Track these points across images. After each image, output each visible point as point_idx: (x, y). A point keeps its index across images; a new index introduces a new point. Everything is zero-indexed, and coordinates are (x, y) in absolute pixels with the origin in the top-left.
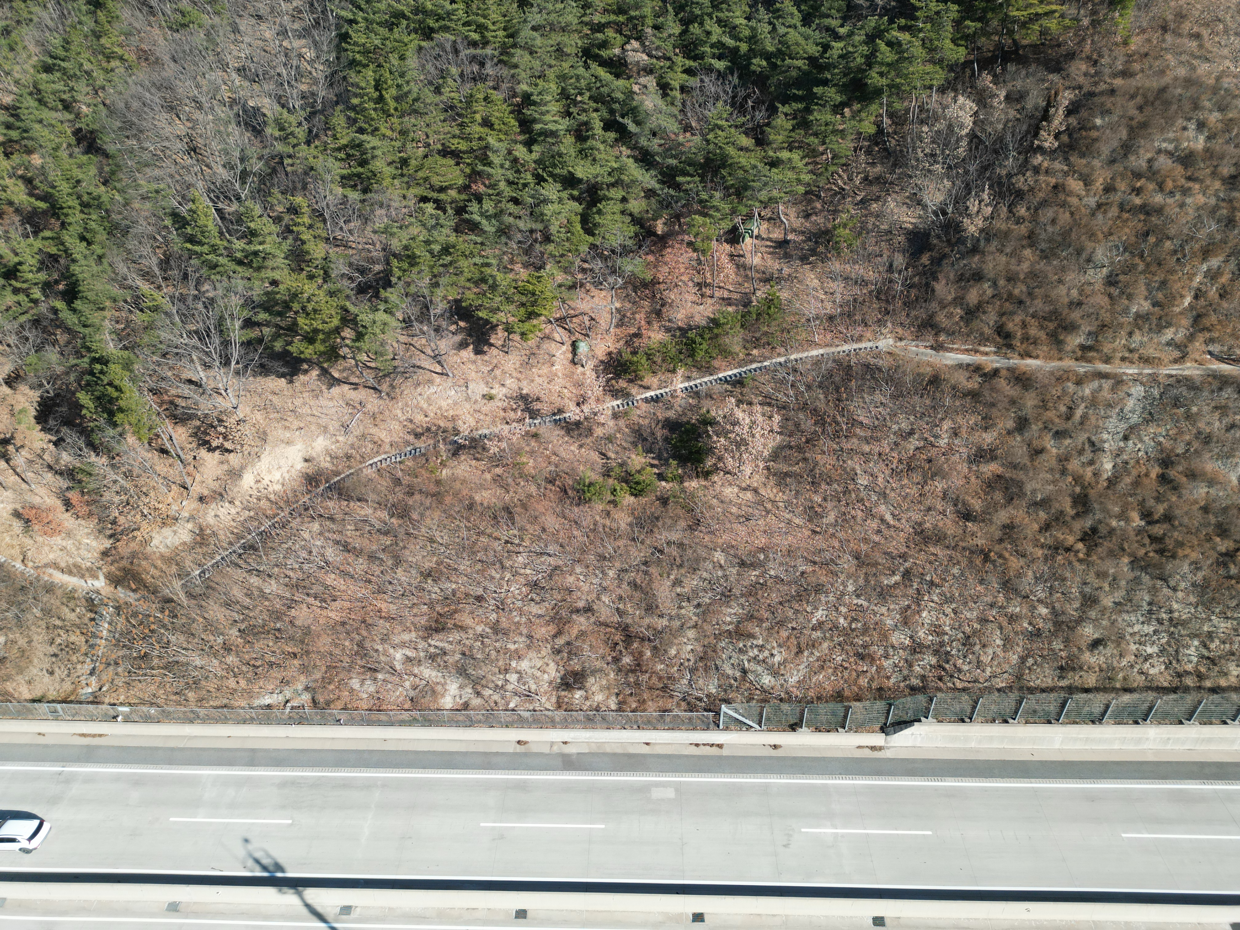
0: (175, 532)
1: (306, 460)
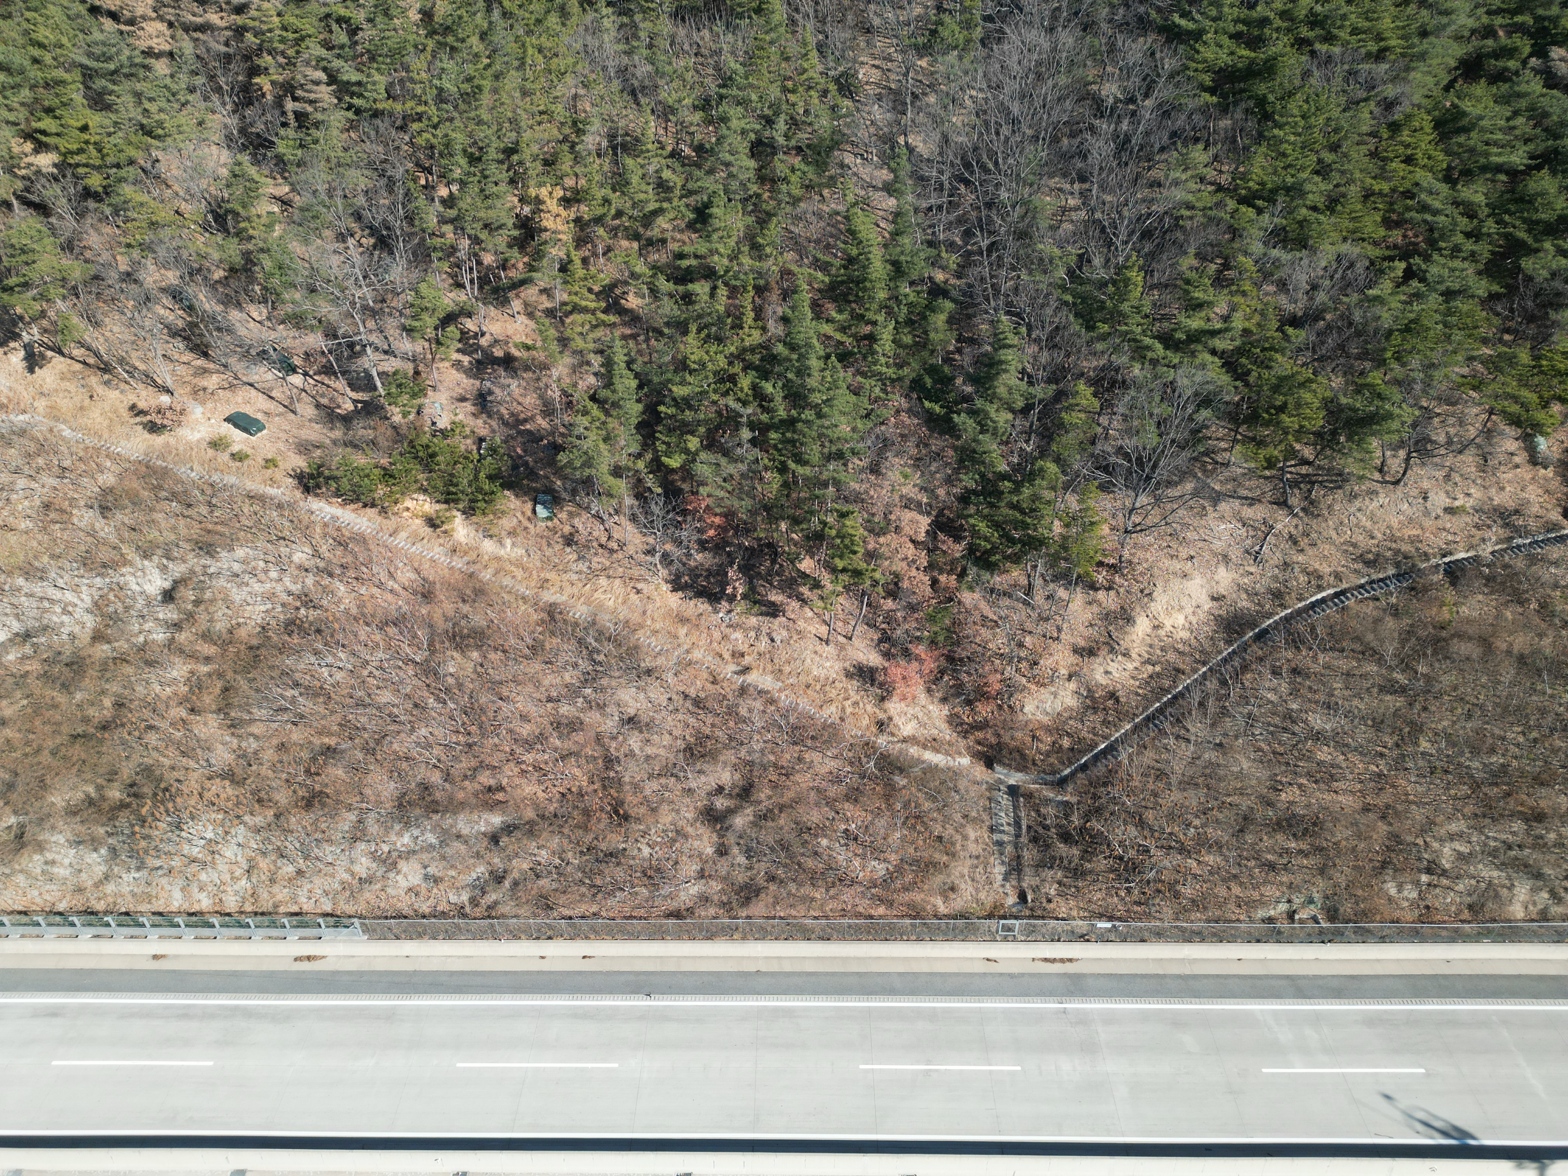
0: (1055, 695)
1: (1213, 599)
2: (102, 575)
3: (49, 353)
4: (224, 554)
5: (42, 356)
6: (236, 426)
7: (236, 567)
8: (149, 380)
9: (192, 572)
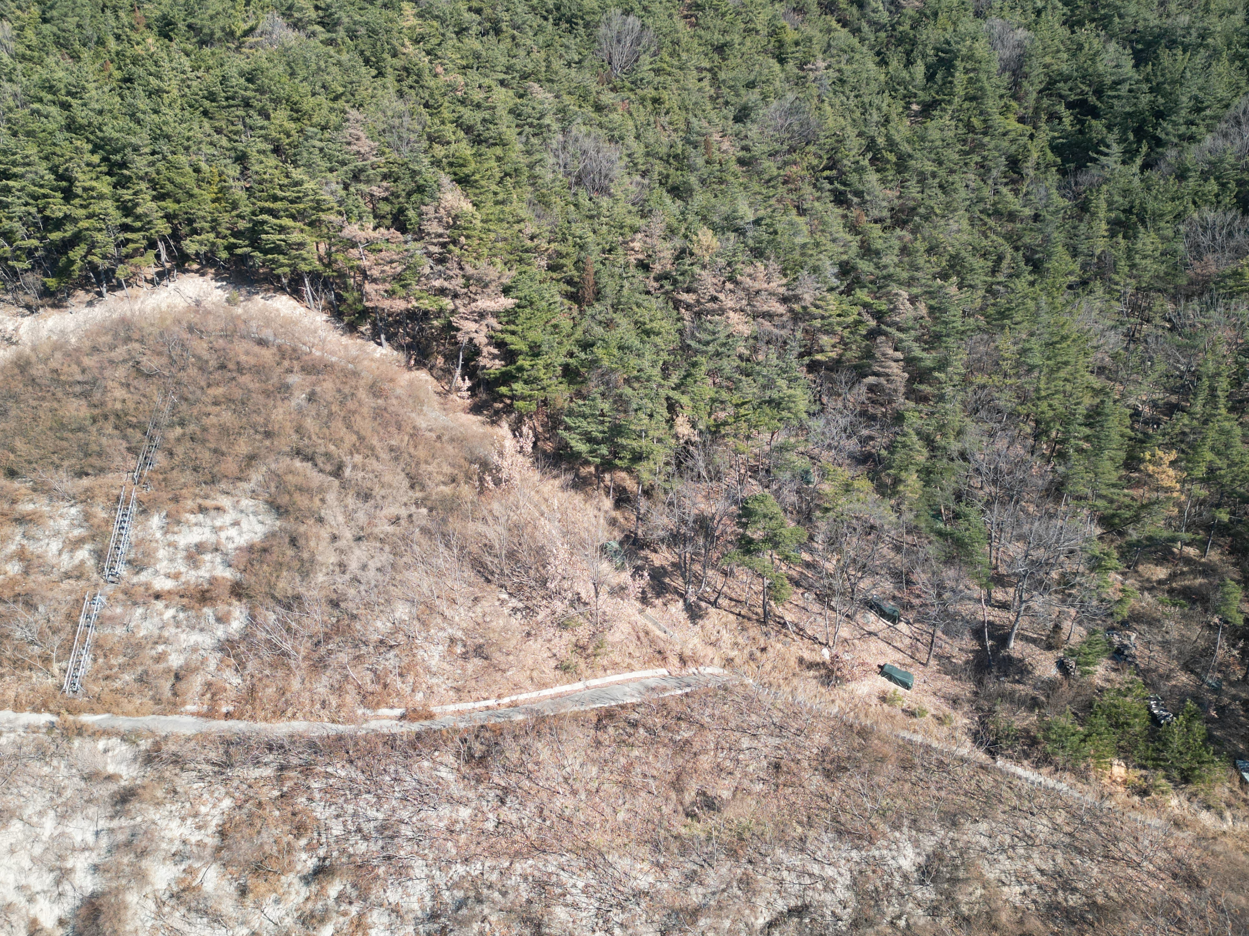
2: (858, 848)
3: (703, 604)
4: (968, 825)
5: (699, 607)
6: (891, 678)
7: (985, 842)
8: (800, 631)
9: (943, 846)
